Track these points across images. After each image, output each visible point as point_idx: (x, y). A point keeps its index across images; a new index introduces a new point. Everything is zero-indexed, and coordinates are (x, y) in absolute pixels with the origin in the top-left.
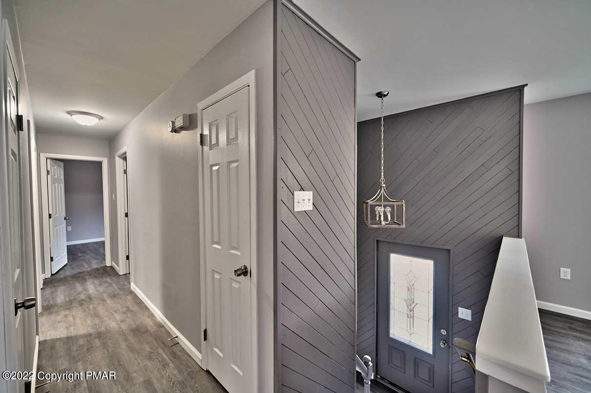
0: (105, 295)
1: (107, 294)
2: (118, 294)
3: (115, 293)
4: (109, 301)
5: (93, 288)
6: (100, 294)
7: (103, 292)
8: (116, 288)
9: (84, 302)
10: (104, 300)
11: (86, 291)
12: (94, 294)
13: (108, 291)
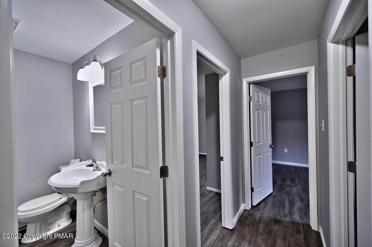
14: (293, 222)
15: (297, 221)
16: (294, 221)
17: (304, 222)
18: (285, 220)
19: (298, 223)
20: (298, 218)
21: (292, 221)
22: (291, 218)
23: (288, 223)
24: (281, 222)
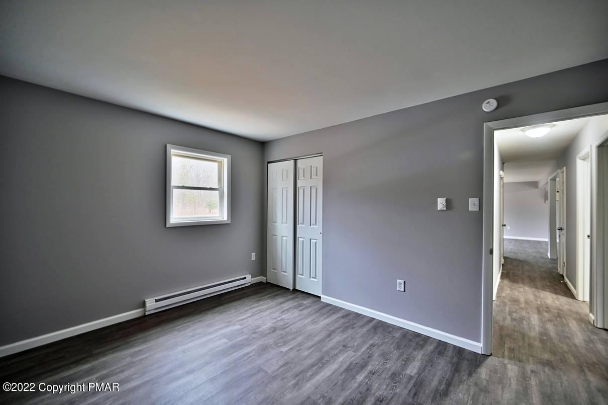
0: (523, 305)
1: (520, 306)
2: (510, 301)
3: (512, 303)
4: (522, 299)
5: (532, 319)
6: (527, 309)
7: (523, 309)
8: (508, 306)
9: (545, 309)
10: (526, 302)
11: (541, 319)
12: (533, 312)
13: (517, 308)
14: (520, 361)
15: (512, 362)
16: (518, 363)
17: (501, 359)
18: (533, 365)
19: (510, 358)
20: (509, 366)
21: (522, 363)
22: (524, 368)
23: (528, 360)
24: (540, 362)
